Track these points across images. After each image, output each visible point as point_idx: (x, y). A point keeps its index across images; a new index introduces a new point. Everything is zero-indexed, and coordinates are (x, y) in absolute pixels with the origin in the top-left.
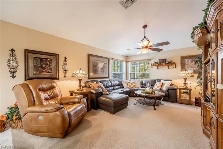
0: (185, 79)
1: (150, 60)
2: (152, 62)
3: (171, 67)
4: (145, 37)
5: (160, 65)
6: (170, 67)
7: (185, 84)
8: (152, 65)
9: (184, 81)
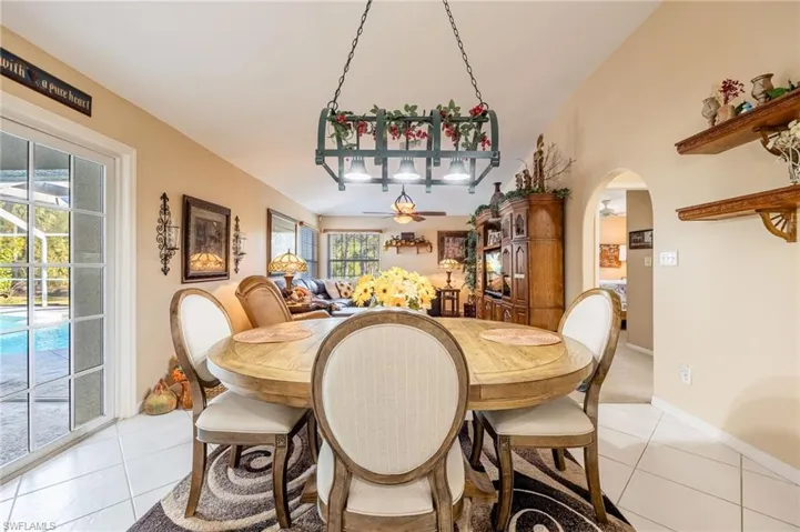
0: (449, 274)
1: (381, 231)
2: (386, 238)
3: (422, 250)
4: (403, 193)
5: (405, 245)
6: (420, 251)
7: (449, 281)
8: (388, 245)
9: (446, 277)
